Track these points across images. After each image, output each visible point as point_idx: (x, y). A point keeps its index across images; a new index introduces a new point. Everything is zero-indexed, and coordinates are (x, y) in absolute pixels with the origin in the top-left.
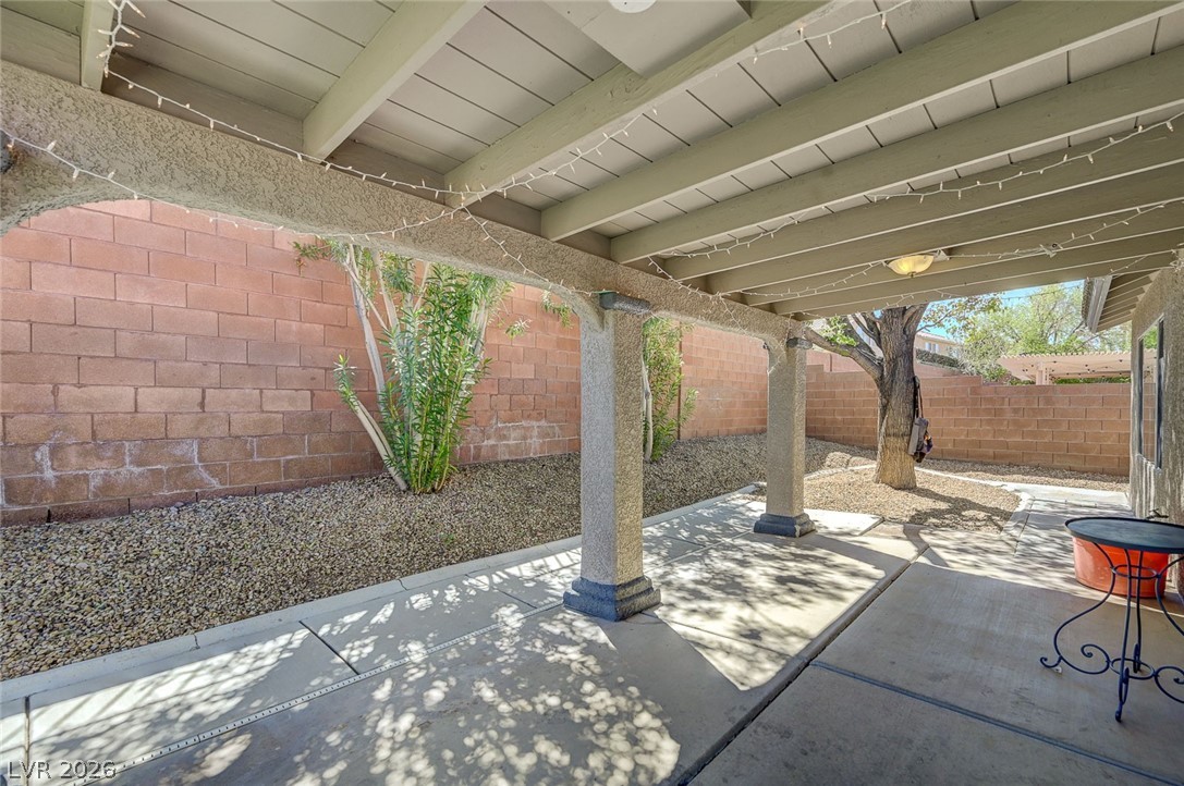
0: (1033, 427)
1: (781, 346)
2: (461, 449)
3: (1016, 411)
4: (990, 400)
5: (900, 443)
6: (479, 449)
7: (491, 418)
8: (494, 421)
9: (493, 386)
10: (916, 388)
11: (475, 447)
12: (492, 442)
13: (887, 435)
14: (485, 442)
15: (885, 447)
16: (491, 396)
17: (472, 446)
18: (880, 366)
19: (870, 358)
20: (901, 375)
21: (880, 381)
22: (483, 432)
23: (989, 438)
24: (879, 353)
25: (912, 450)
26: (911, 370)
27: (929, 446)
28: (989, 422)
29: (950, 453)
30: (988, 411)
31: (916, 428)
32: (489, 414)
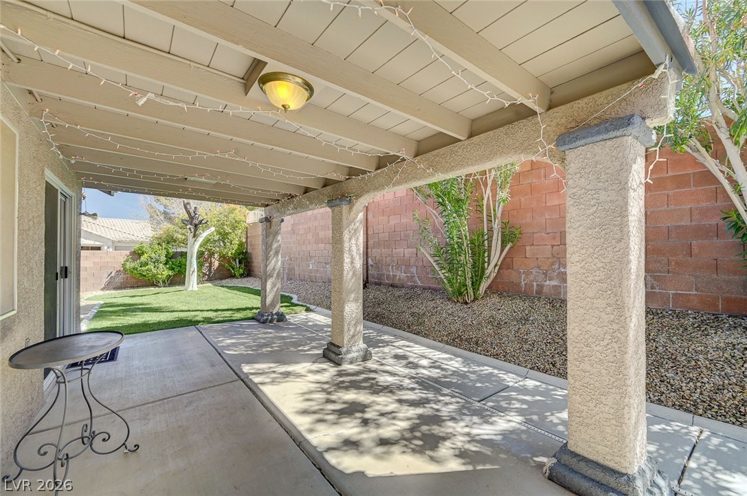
2: (525, 284)
6: (540, 287)
7: (553, 264)
8: (557, 266)
9: (554, 238)
11: (538, 285)
12: (554, 283)
14: (548, 283)
16: (553, 246)
17: (535, 284)
22: (545, 274)
32: (550, 260)
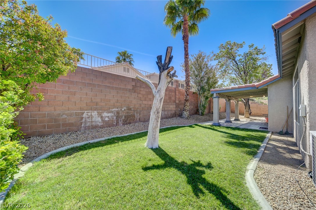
0: (265, 111)
1: (237, 102)
3: (263, 109)
4: (259, 107)
5: (248, 112)
10: (249, 106)
13: (246, 111)
15: (246, 113)
18: (245, 103)
19: (243, 102)
20: (248, 104)
21: (245, 105)
23: (259, 112)
24: (244, 101)
25: (249, 113)
26: (249, 103)
27: (251, 113)
28: (259, 110)
29: (254, 115)
30: (259, 109)
31: (250, 111)
